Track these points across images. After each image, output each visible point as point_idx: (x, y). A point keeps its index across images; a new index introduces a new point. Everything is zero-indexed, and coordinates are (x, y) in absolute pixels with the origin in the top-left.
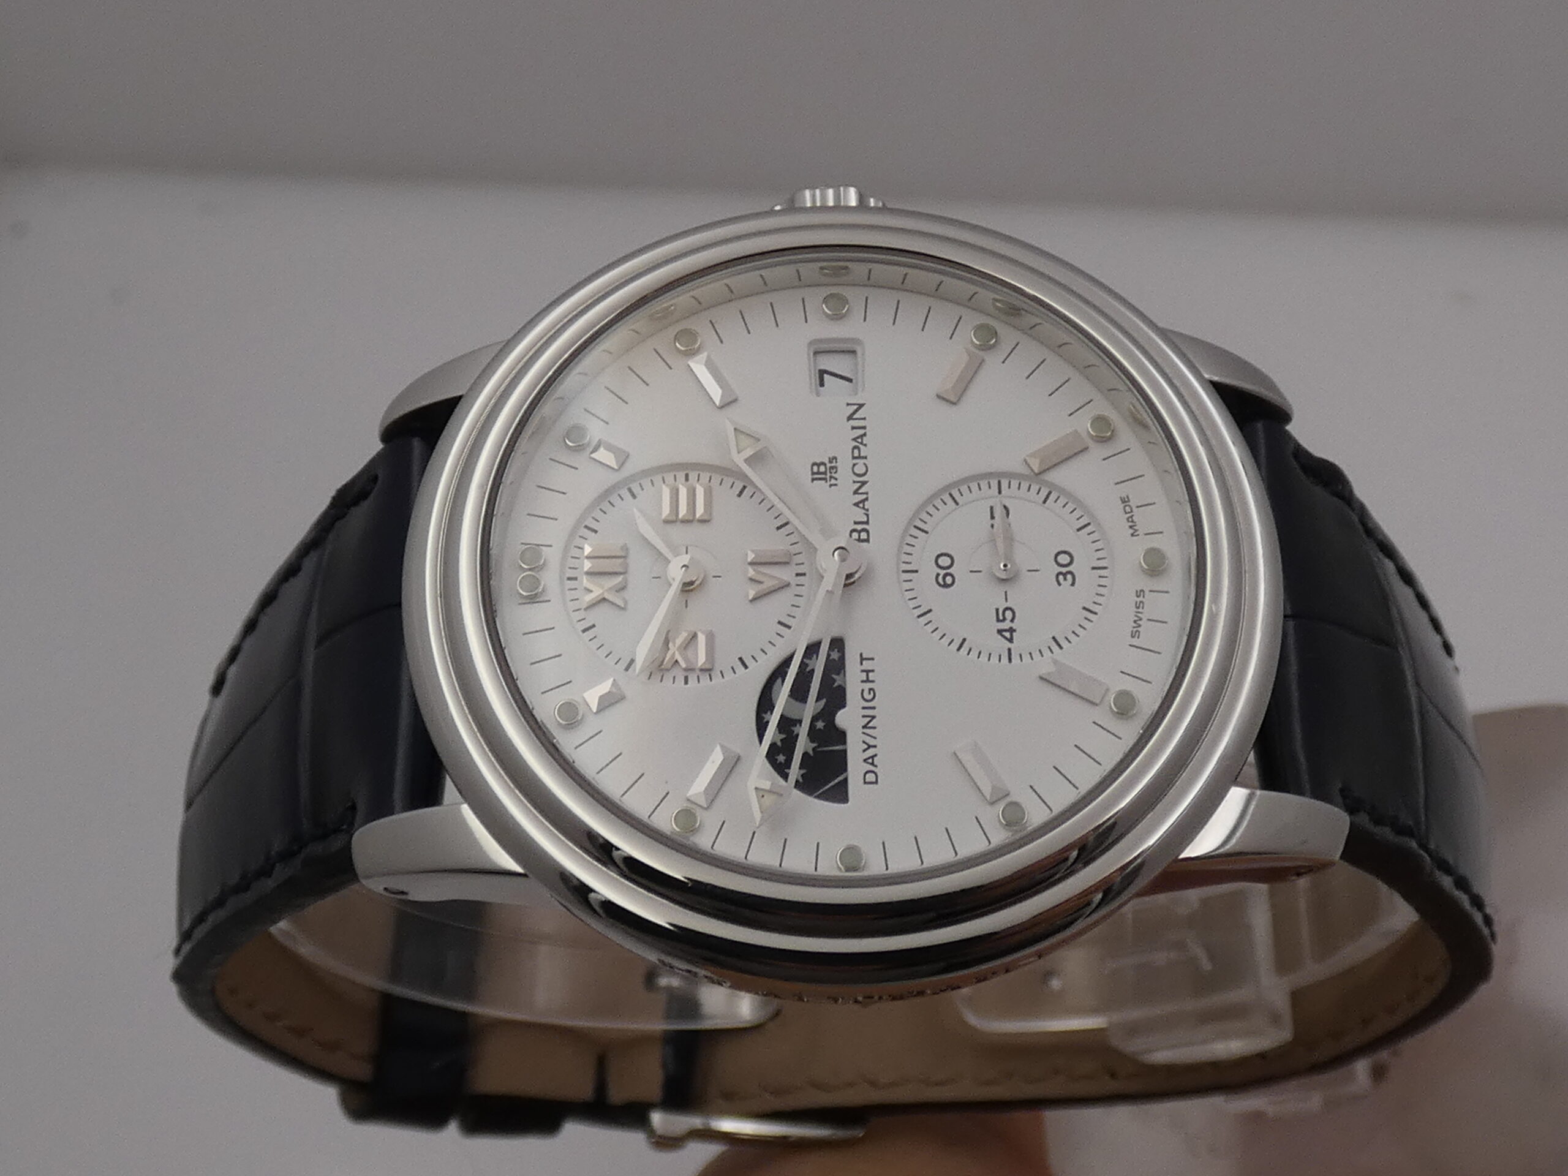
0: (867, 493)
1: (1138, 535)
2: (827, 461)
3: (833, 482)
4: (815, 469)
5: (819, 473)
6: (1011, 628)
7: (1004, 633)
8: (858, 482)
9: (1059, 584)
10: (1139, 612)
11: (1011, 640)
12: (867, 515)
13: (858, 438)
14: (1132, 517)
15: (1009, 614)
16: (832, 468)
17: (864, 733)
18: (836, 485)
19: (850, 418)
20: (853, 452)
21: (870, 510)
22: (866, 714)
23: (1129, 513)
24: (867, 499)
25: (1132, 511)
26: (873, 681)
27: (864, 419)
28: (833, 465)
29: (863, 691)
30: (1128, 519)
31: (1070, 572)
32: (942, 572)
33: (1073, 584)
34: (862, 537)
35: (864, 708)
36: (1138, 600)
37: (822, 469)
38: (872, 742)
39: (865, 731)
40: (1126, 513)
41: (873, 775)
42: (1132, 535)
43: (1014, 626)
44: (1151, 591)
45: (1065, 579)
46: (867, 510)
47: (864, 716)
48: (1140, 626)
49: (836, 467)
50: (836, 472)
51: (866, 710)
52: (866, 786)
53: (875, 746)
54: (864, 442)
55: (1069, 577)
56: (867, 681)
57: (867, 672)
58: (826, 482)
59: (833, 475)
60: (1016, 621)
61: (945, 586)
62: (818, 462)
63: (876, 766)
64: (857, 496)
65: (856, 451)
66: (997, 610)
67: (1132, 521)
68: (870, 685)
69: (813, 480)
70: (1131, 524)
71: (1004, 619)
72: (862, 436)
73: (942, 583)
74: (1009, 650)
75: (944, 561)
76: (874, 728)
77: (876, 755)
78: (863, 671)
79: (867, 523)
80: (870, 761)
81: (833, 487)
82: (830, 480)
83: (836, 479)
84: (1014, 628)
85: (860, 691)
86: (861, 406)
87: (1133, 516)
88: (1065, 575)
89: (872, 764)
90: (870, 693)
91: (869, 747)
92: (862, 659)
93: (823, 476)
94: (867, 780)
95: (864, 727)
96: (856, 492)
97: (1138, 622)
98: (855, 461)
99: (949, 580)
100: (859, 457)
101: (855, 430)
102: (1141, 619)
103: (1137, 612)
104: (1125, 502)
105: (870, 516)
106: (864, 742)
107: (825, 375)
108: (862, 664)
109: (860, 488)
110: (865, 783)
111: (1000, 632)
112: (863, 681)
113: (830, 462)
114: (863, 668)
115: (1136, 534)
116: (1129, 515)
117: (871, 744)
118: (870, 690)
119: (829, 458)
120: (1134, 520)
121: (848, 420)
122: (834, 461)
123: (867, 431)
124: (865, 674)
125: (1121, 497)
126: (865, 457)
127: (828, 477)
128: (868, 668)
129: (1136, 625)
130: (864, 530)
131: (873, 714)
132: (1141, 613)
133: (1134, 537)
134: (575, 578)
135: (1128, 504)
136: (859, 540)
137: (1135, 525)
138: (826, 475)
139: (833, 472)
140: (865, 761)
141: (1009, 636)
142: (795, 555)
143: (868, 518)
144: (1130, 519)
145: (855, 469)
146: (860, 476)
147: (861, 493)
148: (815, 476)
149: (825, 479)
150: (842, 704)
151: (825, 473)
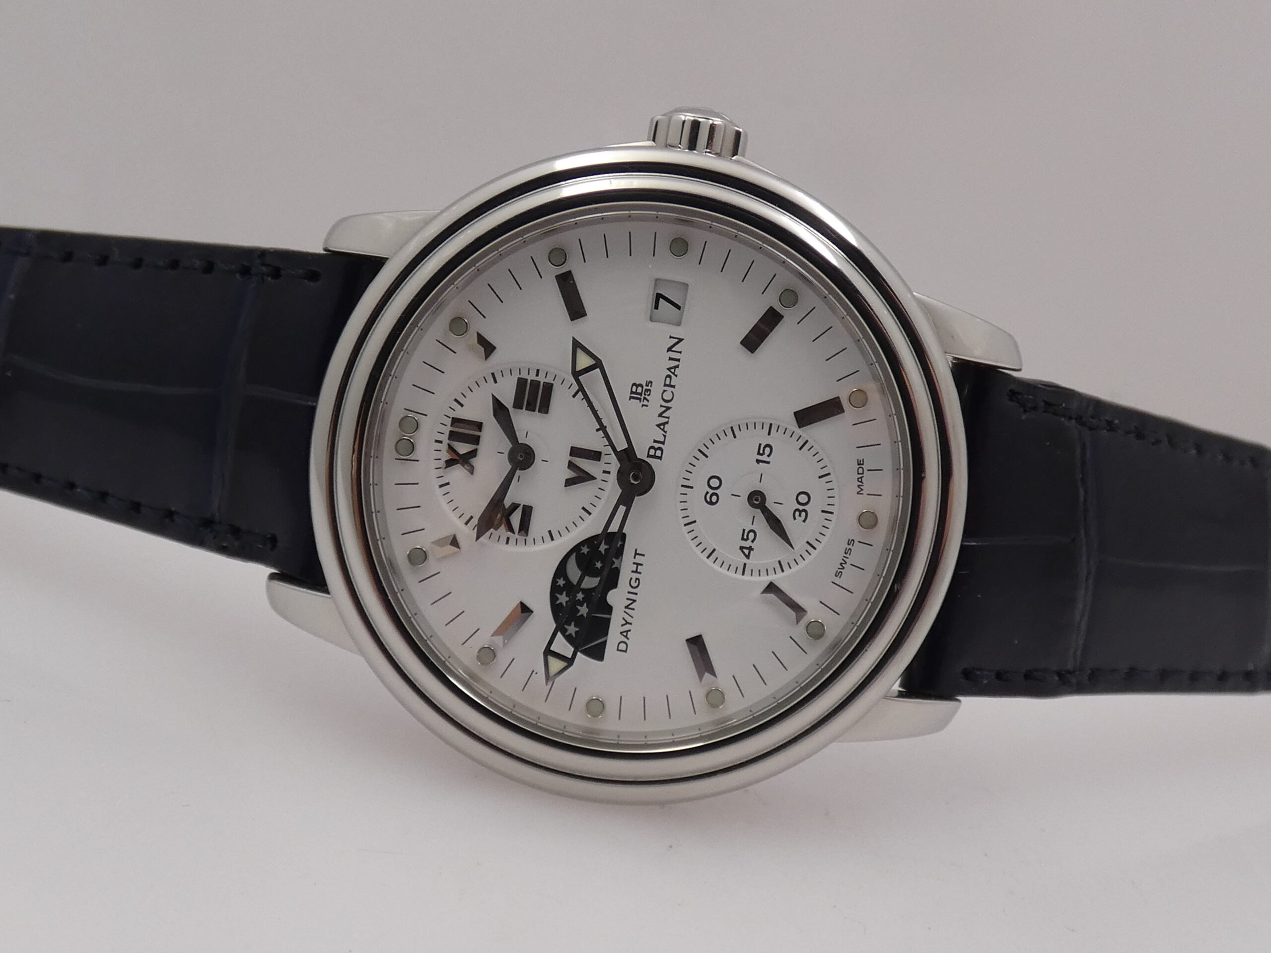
0: (668, 418)
1: (862, 494)
2: (644, 385)
3: (645, 402)
4: (634, 389)
5: (636, 393)
6: (751, 547)
7: (744, 550)
8: (664, 407)
9: (795, 518)
11: (748, 557)
12: (665, 436)
13: (671, 368)
14: (861, 478)
15: (751, 535)
16: (647, 390)
17: (625, 612)
18: (647, 406)
19: (670, 349)
20: (665, 380)
21: (668, 433)
22: (629, 597)
23: (861, 474)
24: (667, 423)
25: (863, 474)
26: (640, 573)
27: (680, 352)
28: (648, 388)
29: (631, 579)
30: (858, 479)
31: (805, 511)
32: (711, 491)
33: (804, 521)
34: (657, 455)
35: (629, 593)
36: (850, 547)
37: (639, 390)
38: (629, 619)
39: (627, 610)
40: (858, 474)
41: (625, 645)
42: (858, 493)
43: (753, 545)
44: (859, 542)
45: (800, 515)
46: (666, 432)
47: (628, 599)
48: (843, 568)
49: (650, 390)
50: (649, 395)
51: (631, 595)
52: (619, 652)
53: (631, 624)
54: (676, 373)
55: (803, 514)
56: (636, 572)
57: (638, 564)
58: (640, 401)
59: (646, 396)
60: (755, 542)
61: (711, 503)
62: (638, 383)
63: (628, 639)
64: (660, 418)
65: (668, 379)
66: (744, 530)
67: (861, 482)
68: (638, 576)
69: (631, 398)
70: (860, 484)
71: (747, 539)
72: (675, 367)
73: (709, 500)
74: (745, 564)
75: (714, 483)
76: (633, 609)
77: (630, 631)
78: (634, 563)
79: (663, 443)
80: (625, 634)
81: (644, 407)
82: (643, 401)
83: (648, 401)
84: (753, 547)
85: (629, 579)
86: (680, 340)
87: (863, 477)
88: (800, 512)
89: (626, 637)
90: (636, 582)
91: (627, 623)
92: (636, 554)
93: (639, 396)
94: (619, 649)
95: (627, 607)
96: (660, 415)
97: (843, 565)
98: (666, 388)
99: (714, 499)
100: (670, 386)
101: (671, 361)
102: (846, 563)
103: (844, 557)
104: (860, 464)
105: (667, 438)
106: (624, 619)
107: (661, 299)
108: (635, 558)
109: (664, 412)
110: (618, 650)
111: (742, 548)
112: (633, 572)
114: (635, 561)
115: (861, 492)
116: (861, 475)
117: (628, 621)
118: (637, 579)
119: (647, 381)
120: (863, 481)
121: (668, 351)
122: (650, 384)
123: (680, 363)
124: (635, 566)
125: (858, 460)
126: (673, 387)
127: (642, 398)
128: (637, 562)
129: (841, 567)
130: (660, 449)
131: (635, 599)
132: (847, 558)
133: (859, 495)
134: (441, 442)
135: (862, 466)
136: (655, 457)
137: (862, 486)
138: (641, 396)
139: (647, 394)
140: (621, 633)
141: (747, 553)
142: (606, 455)
143: (665, 439)
144: (860, 480)
145: (664, 394)
146: (666, 401)
147: (664, 417)
148: (633, 395)
149: (640, 399)
150: (614, 585)
151: (641, 394)
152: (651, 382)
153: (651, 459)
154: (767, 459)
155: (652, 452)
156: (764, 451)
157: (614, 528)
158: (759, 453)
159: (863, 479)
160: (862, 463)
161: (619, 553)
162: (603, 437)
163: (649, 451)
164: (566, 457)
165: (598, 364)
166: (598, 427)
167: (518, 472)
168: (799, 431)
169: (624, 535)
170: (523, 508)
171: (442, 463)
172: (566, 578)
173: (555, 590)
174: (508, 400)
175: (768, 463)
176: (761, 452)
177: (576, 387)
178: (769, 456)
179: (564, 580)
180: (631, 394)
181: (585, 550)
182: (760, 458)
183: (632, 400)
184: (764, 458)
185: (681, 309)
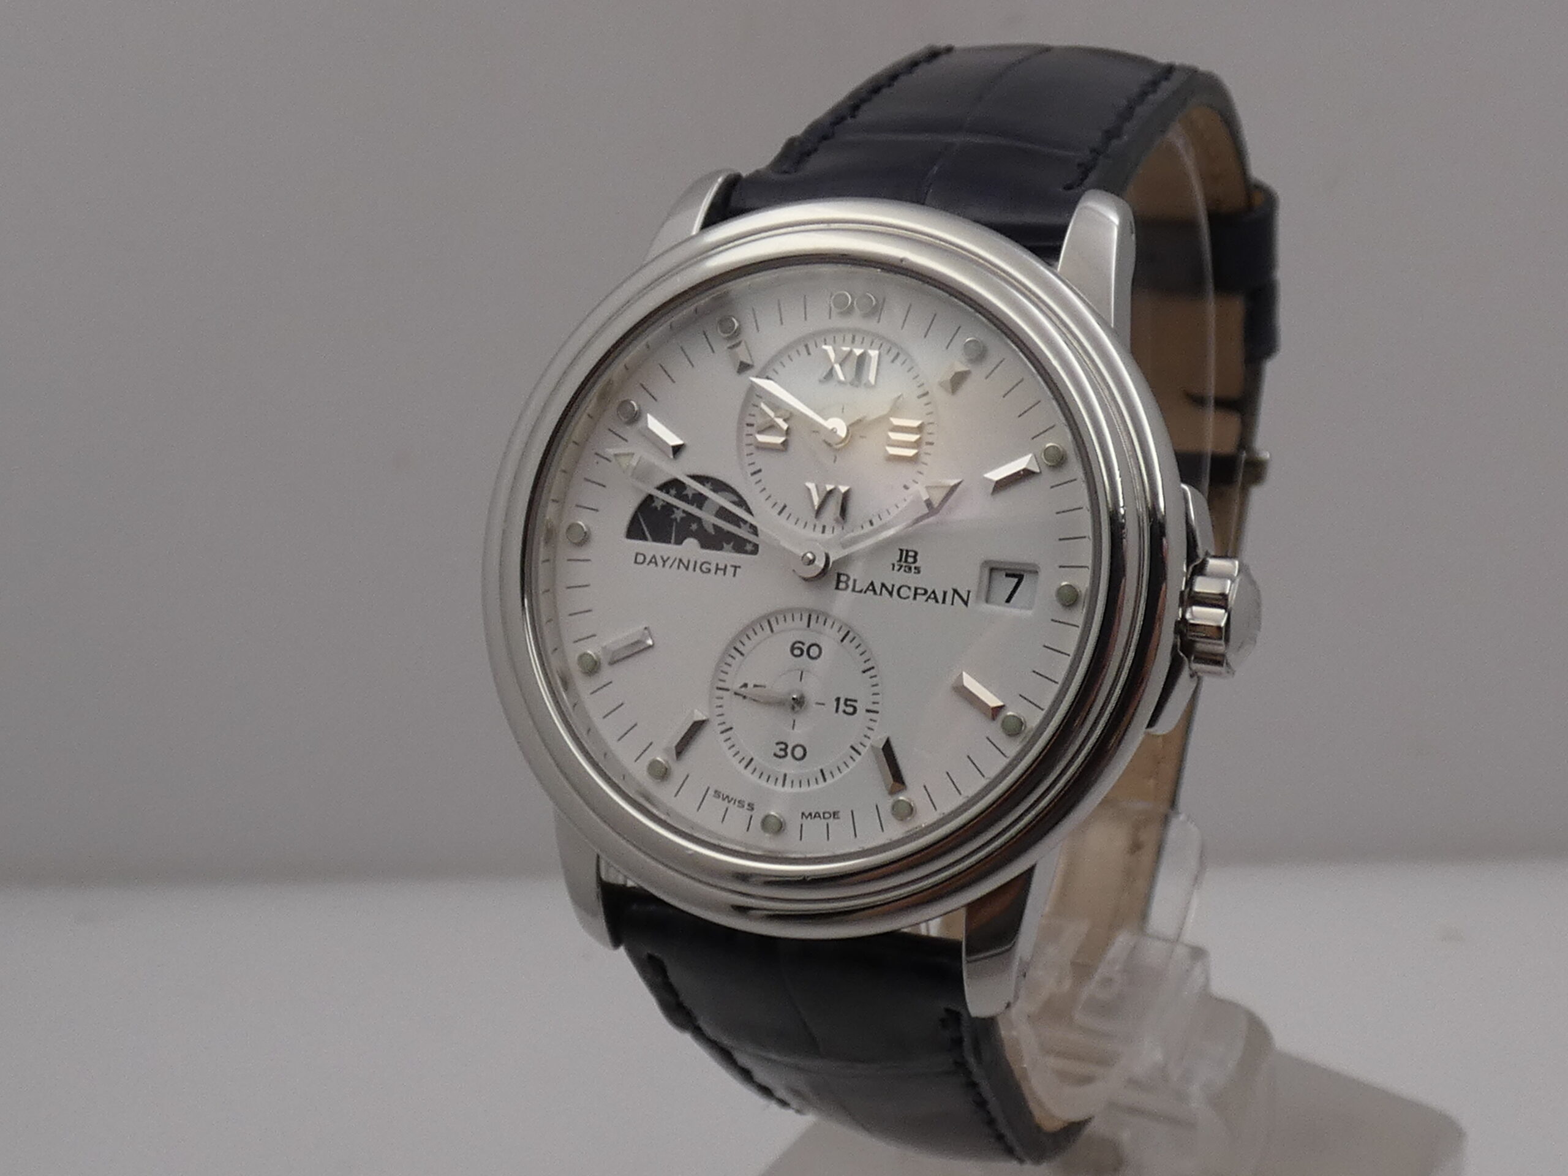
0: (881, 594)
1: (802, 818)
2: (917, 565)
3: (897, 567)
8: (892, 589)
9: (778, 744)
10: (735, 803)
12: (861, 591)
13: (935, 595)
14: (820, 816)
16: (910, 568)
17: (676, 559)
18: (893, 569)
19: (955, 591)
20: (922, 589)
21: (865, 595)
22: (691, 563)
23: (824, 816)
24: (875, 594)
25: (824, 818)
26: (716, 573)
27: (952, 604)
29: (710, 564)
30: (819, 813)
31: (786, 754)
32: (805, 648)
33: (775, 755)
34: (841, 584)
35: (696, 562)
36: (746, 806)
37: (910, 560)
38: (669, 562)
39: (677, 561)
40: (824, 813)
41: (642, 561)
42: (803, 813)
44: (751, 816)
45: (781, 750)
46: (865, 592)
47: (689, 562)
48: (724, 799)
51: (693, 563)
52: (634, 555)
53: (664, 565)
54: (929, 600)
55: (782, 753)
56: (717, 569)
57: (725, 570)
58: (898, 561)
59: (903, 569)
61: (793, 649)
63: (648, 564)
64: (880, 585)
65: (923, 592)
66: (765, 687)
67: (815, 816)
68: (713, 571)
69: (902, 551)
70: (813, 815)
72: (936, 598)
73: (796, 645)
74: (728, 690)
75: (814, 651)
76: (678, 568)
77: (657, 565)
78: (726, 567)
79: (853, 590)
80: (653, 560)
81: (892, 566)
83: (899, 570)
86: (966, 603)
88: (785, 750)
89: (651, 562)
90: (707, 569)
91: (664, 562)
92: (736, 567)
93: (903, 559)
94: (639, 555)
95: (681, 560)
96: (883, 585)
97: (727, 799)
98: (913, 589)
99: (797, 652)
100: (916, 594)
101: (942, 593)
102: (729, 802)
103: (735, 800)
104: (834, 815)
105: (859, 594)
106: (669, 558)
107: (1017, 578)
108: (732, 566)
109: (887, 589)
111: (745, 685)
112: (717, 565)
113: (915, 568)
114: (729, 568)
115: (804, 817)
116: (822, 816)
118: (710, 570)
120: (816, 819)
121: (954, 589)
123: (940, 605)
124: (722, 567)
125: (839, 813)
126: (915, 598)
128: (727, 570)
129: (725, 796)
130: (847, 586)
131: (689, 569)
133: (800, 815)
134: (854, 342)
135: (832, 816)
136: (839, 581)
137: (811, 818)
140: (654, 557)
141: (739, 691)
142: (842, 527)
143: (858, 592)
144: (817, 815)
145: (906, 587)
146: (899, 591)
147: (881, 589)
148: (904, 553)
149: (900, 560)
150: (704, 546)
151: (906, 561)
152: (919, 572)
153: (834, 577)
154: (840, 710)
155: (843, 578)
156: (849, 706)
158: (847, 700)
159: (819, 819)
160: (837, 817)
161: (739, 549)
163: (844, 574)
164: (841, 488)
165: (933, 510)
168: (869, 744)
169: (755, 552)
170: (785, 442)
175: (837, 710)
176: (849, 703)
178: (844, 712)
182: (842, 701)
183: (898, 551)
184: (842, 706)
185: (1007, 604)
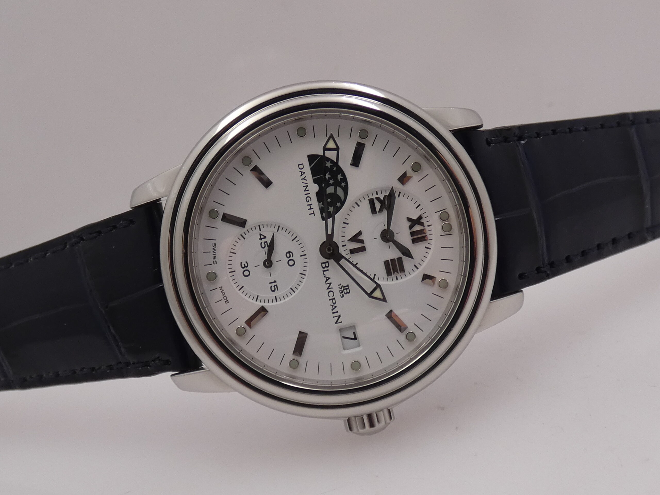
0: (326, 284)
1: (220, 287)
2: (344, 295)
3: (340, 287)
4: (348, 291)
5: (346, 289)
6: (261, 240)
7: (263, 237)
8: (331, 288)
9: (246, 262)
10: (214, 254)
11: (261, 235)
12: (324, 275)
13: (335, 308)
14: (223, 295)
15: (263, 245)
16: (342, 292)
17: (307, 184)
18: (339, 285)
19: (339, 316)
20: (335, 301)
21: (323, 277)
22: (308, 191)
24: (326, 281)
26: (308, 205)
27: (334, 317)
28: (342, 294)
29: (311, 201)
31: (243, 268)
32: (291, 258)
33: (241, 263)
34: (324, 264)
35: (309, 194)
36: (215, 260)
37: (345, 291)
38: (304, 181)
39: (307, 185)
40: (225, 296)
41: (301, 168)
42: (222, 287)
43: (260, 241)
44: (211, 264)
45: (244, 265)
46: (324, 277)
47: (308, 190)
49: (340, 293)
53: (302, 179)
54: (332, 306)
55: (243, 266)
56: (310, 205)
57: (311, 209)
58: (343, 286)
59: (341, 290)
60: (260, 243)
61: (289, 252)
62: (348, 294)
63: (300, 171)
64: (330, 282)
65: (334, 302)
67: (223, 293)
68: (309, 203)
69: (348, 286)
70: (223, 292)
71: (264, 243)
72: (333, 309)
73: (291, 254)
74: (260, 230)
75: (291, 263)
76: (304, 187)
77: (301, 176)
79: (324, 271)
80: (303, 173)
81: (340, 284)
82: (341, 287)
83: (339, 288)
84: (260, 240)
85: (312, 200)
88: (245, 267)
89: (302, 172)
90: (308, 200)
91: (304, 179)
92: (314, 213)
93: (344, 288)
94: (302, 165)
95: (307, 186)
96: (330, 284)
98: (333, 297)
99: (288, 255)
100: (332, 299)
101: (337, 311)
102: (213, 252)
103: (215, 254)
104: (226, 301)
105: (323, 275)
106: (306, 180)
107: (354, 338)
108: (314, 211)
109: (329, 286)
110: (303, 164)
111: (265, 237)
112: (312, 204)
113: (343, 295)
116: (224, 296)
117: (304, 180)
118: (308, 202)
119: (344, 297)
121: (340, 315)
122: (342, 296)
123: (332, 312)
124: (312, 208)
125: (229, 303)
126: (330, 300)
127: (343, 288)
128: (311, 210)
129: (214, 249)
130: (324, 268)
131: (305, 192)
132: (213, 254)
134: (428, 226)
136: (325, 263)
137: (221, 291)
138: (343, 289)
139: (341, 291)
140: (304, 173)
141: (261, 236)
142: (348, 254)
143: (324, 273)
144: (224, 294)
145: (333, 294)
146: (330, 291)
147: (329, 283)
149: (343, 287)
150: (317, 194)
151: (344, 289)
152: (342, 297)
153: (326, 261)
154: (271, 284)
155: (327, 265)
156: (274, 288)
157: (330, 221)
158: (276, 285)
159: (222, 295)
160: (226, 302)
161: (322, 210)
162: (353, 261)
163: (329, 264)
164: (367, 244)
165: (370, 295)
166: (357, 266)
167: (386, 227)
168: (262, 304)
169: (323, 219)
170: (376, 212)
171: (424, 216)
172: (342, 187)
173: (345, 179)
174: (405, 259)
175: (270, 283)
176: (276, 287)
177: (376, 280)
178: (271, 286)
179: (342, 186)
180: (349, 288)
181: (338, 205)
182: (275, 284)
183: (347, 285)
184: (273, 285)
185: (342, 337)
